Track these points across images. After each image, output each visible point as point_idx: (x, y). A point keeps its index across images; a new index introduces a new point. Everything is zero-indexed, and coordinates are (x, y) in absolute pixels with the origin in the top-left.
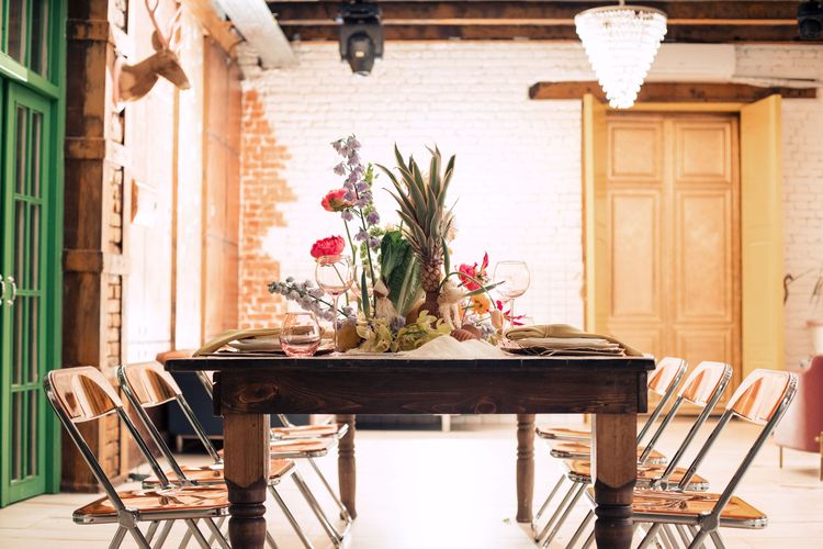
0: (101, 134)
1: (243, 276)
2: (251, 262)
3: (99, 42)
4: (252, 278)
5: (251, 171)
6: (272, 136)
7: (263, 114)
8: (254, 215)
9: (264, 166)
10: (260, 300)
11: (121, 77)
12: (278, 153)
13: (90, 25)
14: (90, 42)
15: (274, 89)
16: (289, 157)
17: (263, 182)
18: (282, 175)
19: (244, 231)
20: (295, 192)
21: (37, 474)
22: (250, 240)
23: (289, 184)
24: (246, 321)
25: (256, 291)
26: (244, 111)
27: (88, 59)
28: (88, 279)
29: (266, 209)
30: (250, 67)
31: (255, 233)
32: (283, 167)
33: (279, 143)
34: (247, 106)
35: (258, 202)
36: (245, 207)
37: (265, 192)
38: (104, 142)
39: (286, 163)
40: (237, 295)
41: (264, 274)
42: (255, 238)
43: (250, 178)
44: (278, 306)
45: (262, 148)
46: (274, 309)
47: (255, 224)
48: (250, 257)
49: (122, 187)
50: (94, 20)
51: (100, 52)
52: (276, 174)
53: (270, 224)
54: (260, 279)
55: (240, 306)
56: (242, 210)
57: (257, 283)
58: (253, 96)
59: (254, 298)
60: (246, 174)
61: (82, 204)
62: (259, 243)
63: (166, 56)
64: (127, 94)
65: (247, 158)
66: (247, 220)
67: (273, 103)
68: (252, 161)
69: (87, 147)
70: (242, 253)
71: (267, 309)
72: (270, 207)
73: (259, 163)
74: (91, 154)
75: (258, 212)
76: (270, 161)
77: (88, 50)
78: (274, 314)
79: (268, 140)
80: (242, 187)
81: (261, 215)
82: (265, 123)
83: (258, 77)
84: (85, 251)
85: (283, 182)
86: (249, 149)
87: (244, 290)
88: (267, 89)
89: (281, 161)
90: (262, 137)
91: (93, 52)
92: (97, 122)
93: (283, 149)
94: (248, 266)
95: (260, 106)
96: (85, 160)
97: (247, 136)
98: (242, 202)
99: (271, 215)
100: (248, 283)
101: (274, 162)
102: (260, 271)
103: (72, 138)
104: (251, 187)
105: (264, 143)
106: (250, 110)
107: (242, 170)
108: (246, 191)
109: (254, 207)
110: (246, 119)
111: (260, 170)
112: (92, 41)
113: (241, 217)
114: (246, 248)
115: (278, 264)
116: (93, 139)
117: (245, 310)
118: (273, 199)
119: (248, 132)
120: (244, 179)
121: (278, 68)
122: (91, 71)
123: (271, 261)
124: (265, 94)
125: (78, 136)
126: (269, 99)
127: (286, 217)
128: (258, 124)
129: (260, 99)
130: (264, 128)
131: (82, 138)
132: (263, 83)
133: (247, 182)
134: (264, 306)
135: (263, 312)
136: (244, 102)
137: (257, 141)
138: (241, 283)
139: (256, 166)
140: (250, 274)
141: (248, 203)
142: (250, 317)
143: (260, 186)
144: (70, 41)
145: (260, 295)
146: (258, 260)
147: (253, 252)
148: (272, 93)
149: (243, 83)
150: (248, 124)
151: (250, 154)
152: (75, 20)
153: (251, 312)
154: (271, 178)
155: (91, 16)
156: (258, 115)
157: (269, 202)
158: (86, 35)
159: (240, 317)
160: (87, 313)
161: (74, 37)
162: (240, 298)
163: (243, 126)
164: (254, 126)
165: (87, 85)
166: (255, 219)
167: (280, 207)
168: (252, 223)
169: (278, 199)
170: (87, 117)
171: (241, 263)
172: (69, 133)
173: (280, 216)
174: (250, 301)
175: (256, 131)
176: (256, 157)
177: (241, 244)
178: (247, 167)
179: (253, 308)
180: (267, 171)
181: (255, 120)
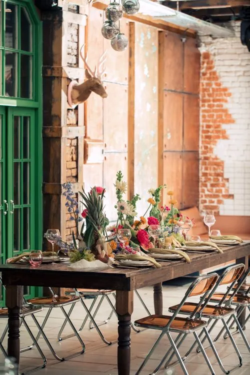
0: (60, 125)
1: (202, 170)
2: (207, 161)
3: (58, 77)
4: (208, 172)
5: (206, 104)
6: (219, 81)
7: (214, 67)
8: (208, 132)
9: (214, 101)
10: (212, 185)
11: (72, 92)
12: (223, 93)
13: (53, 69)
14: (54, 78)
15: (220, 51)
16: (230, 95)
17: (214, 111)
18: (226, 106)
19: (202, 142)
20: (234, 117)
21: (30, 294)
22: (206, 148)
23: (230, 112)
24: (204, 198)
25: (210, 179)
26: (202, 66)
27: (53, 86)
28: (55, 197)
29: (216, 128)
30: (206, 37)
31: (209, 143)
32: (226, 101)
33: (223, 86)
34: (203, 63)
35: (211, 124)
36: (203, 127)
37: (215, 117)
38: (61, 129)
39: (228, 99)
40: (198, 182)
41: (214, 169)
42: (209, 146)
43: (206, 108)
44: (223, 189)
45: (213, 89)
46: (220, 191)
47: (208, 137)
48: (206, 158)
49: (77, 147)
50: (55, 66)
51: (59, 82)
52: (222, 106)
53: (218, 137)
54: (212, 172)
55: (200, 189)
56: (201, 129)
57: (210, 175)
58: (207, 56)
59: (208, 184)
60: (203, 106)
61: (52, 160)
62: (211, 149)
63: (94, 81)
64: (75, 101)
65: (204, 96)
66: (204, 135)
67: (219, 60)
68: (207, 97)
69: (54, 131)
70: (201, 156)
71: (217, 191)
72: (218, 126)
73: (211, 99)
74: (55, 135)
75: (211, 130)
76: (218, 98)
77: (53, 82)
78: (220, 195)
79: (217, 84)
80: (201, 114)
81: (212, 132)
82: (214, 73)
83: (211, 43)
84: (53, 183)
85: (226, 111)
86: (204, 90)
87: (203, 179)
88: (216, 51)
89: (225, 98)
90: (213, 82)
91: (55, 82)
92: (58, 118)
93: (225, 90)
94: (204, 164)
95: (212, 62)
96: (52, 137)
97: (203, 82)
98: (201, 123)
99: (218, 132)
100: (205, 174)
101: (221, 98)
102: (212, 167)
103: (46, 127)
104: (206, 114)
105: (214, 86)
106: (205, 65)
107: (201, 103)
108: (204, 116)
109: (208, 126)
110: (203, 71)
111: (212, 103)
112: (54, 77)
113: (201, 133)
114: (204, 153)
115: (223, 162)
116: (56, 127)
117: (203, 191)
118: (219, 122)
119: (204, 79)
120: (202, 109)
121: (223, 38)
122: (54, 92)
123: (218, 161)
124: (215, 55)
125: (49, 126)
126: (217, 58)
127: (228, 133)
128: (210, 74)
129: (212, 58)
130: (214, 76)
131: (51, 127)
132: (213, 48)
133: (204, 111)
134: (214, 189)
135: (214, 193)
136: (202, 60)
137: (209, 85)
138: (200, 175)
139: (209, 101)
140: (206, 169)
141: (205, 124)
142: (206, 196)
143: (212, 113)
144: (44, 77)
145: (212, 182)
146: (211, 160)
147: (208, 155)
148: (219, 54)
149: (199, 49)
150: (204, 74)
151: (206, 93)
152: (46, 66)
153: (207, 193)
154: (218, 108)
155: (54, 64)
156: (210, 68)
157: (218, 124)
158: (51, 74)
159: (200, 196)
160: (54, 215)
161: (46, 75)
162: (200, 184)
163: (201, 75)
164: (208, 75)
165: (53, 100)
166: (209, 134)
167: (224, 126)
168: (207, 137)
169: (223, 122)
170: (53, 116)
171: (200, 162)
172: (44, 124)
173: (224, 132)
174: (206, 186)
175: (209, 79)
176: (209, 95)
177: (200, 151)
178: (204, 101)
179: (208, 190)
180: (216, 104)
181: (208, 72)
